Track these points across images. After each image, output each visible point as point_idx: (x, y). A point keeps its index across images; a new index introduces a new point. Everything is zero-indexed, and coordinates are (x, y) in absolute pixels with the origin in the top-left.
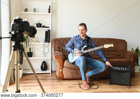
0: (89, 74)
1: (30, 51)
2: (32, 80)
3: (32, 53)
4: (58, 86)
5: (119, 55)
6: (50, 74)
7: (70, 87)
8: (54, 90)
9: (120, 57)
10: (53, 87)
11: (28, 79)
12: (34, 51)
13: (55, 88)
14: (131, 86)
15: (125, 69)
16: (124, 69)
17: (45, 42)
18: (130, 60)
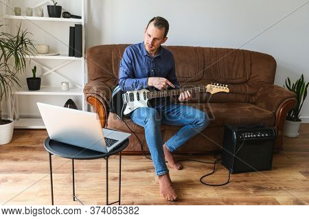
0: (172, 143)
1: (34, 75)
2: (34, 149)
3: (39, 79)
4: (88, 174)
5: (252, 95)
9: (254, 99)
11: (23, 147)
17: (69, 56)
18: (275, 114)
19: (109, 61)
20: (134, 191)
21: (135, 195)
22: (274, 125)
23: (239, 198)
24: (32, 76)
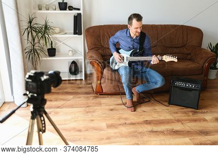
1: (52, 46)
3: (55, 49)
4: (95, 108)
6: (84, 82)
7: (112, 110)
8: (90, 115)
9: (189, 57)
10: (87, 109)
12: (57, 45)
13: (90, 112)
14: (197, 109)
15: (192, 86)
16: (190, 86)
17: (74, 34)
18: (203, 67)
19: (99, 36)
20: (125, 116)
21: (126, 119)
22: (202, 73)
23: (184, 118)
24: (50, 47)
